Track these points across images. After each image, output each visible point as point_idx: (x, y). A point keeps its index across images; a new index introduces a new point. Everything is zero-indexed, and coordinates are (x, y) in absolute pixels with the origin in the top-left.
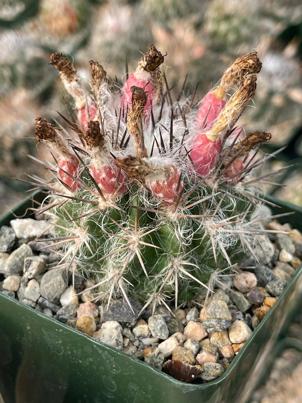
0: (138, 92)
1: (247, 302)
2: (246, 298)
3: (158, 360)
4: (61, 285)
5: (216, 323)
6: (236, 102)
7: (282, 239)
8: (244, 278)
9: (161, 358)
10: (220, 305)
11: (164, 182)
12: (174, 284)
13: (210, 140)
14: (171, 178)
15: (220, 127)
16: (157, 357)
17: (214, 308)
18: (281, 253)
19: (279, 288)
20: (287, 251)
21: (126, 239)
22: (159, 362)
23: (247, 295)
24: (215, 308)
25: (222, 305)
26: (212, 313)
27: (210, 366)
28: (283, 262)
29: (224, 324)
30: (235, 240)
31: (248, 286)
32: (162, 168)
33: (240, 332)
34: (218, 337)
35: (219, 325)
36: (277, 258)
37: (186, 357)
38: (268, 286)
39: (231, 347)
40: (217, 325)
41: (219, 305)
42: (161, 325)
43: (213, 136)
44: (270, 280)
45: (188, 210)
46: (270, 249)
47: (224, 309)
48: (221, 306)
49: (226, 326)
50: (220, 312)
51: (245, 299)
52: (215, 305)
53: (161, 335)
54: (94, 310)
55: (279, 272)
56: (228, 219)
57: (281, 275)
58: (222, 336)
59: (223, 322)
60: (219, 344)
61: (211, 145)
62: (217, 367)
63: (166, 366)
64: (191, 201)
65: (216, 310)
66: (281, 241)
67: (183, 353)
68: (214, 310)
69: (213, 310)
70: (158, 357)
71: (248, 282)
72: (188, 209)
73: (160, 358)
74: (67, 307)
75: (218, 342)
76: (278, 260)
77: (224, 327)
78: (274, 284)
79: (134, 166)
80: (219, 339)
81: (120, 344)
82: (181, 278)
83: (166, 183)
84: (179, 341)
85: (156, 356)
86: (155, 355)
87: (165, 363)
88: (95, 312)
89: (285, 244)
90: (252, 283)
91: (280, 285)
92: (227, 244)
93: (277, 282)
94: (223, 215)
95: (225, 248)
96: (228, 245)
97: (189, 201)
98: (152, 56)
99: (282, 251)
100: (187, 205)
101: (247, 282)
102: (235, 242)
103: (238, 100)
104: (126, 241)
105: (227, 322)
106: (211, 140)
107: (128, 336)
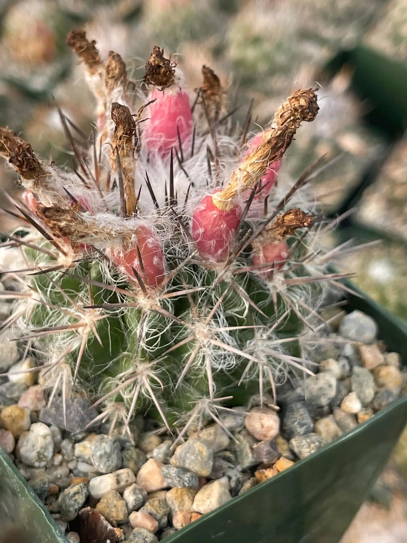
0: (118, 113)
1: (250, 455)
2: (252, 449)
3: (72, 502)
4: (11, 353)
5: (175, 475)
6: (254, 160)
7: (358, 376)
8: (260, 419)
9: (78, 501)
10: (197, 449)
11: (119, 253)
12: (131, 399)
13: (216, 207)
14: (129, 250)
15: (229, 191)
16: (72, 497)
17: (186, 451)
18: (347, 397)
19: (308, 450)
20: (359, 397)
21: (77, 318)
22: (73, 506)
23: (253, 445)
24: (188, 452)
25: (199, 450)
26: (181, 458)
27: (140, 533)
28: (344, 411)
29: (187, 479)
30: (232, 362)
31: (264, 433)
32: (113, 233)
33: (208, 498)
34: (176, 495)
35: (178, 479)
36: (338, 402)
37: (114, 510)
38: (294, 442)
39: (189, 516)
40: (176, 478)
41: (195, 450)
42: (103, 451)
43: (220, 201)
44: (301, 433)
45: (169, 300)
46: (330, 386)
47: (199, 458)
48: (197, 452)
49: (189, 484)
50: (192, 460)
51: (249, 450)
52: (190, 448)
53: (99, 465)
54: (39, 400)
55: (327, 425)
56: (229, 329)
57: (327, 431)
58: (182, 495)
59: (186, 477)
60: (174, 505)
61: (214, 214)
62: (146, 539)
63: (83, 513)
64: (178, 288)
65: (188, 455)
66: (357, 379)
67: (113, 502)
68: (186, 454)
69: (183, 455)
70: (74, 498)
71: (265, 426)
72: (170, 298)
73: (76, 500)
74: (13, 385)
75: (174, 502)
76: (339, 406)
77: (185, 483)
78: (304, 441)
79: (59, 221)
80: (176, 498)
81: (44, 459)
82: (143, 395)
83: (122, 255)
84: (118, 482)
85: (70, 495)
86: (69, 493)
87: (83, 510)
88: (39, 404)
89: (360, 385)
90: (270, 429)
91: (312, 445)
92: (220, 364)
93: (308, 440)
94: (224, 321)
95: (213, 370)
96: (220, 367)
97: (175, 287)
98: (153, 65)
99: (351, 394)
100: (169, 292)
101: (262, 426)
102: (233, 364)
103: (256, 158)
104: (76, 320)
105: (192, 478)
106: (218, 206)
107: (64, 451)
